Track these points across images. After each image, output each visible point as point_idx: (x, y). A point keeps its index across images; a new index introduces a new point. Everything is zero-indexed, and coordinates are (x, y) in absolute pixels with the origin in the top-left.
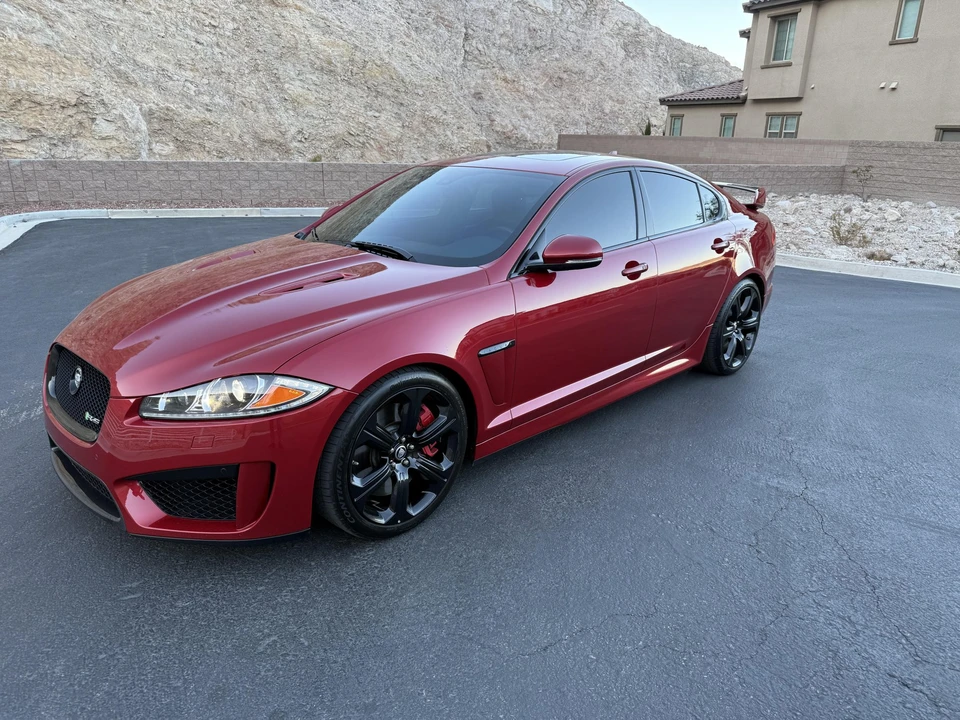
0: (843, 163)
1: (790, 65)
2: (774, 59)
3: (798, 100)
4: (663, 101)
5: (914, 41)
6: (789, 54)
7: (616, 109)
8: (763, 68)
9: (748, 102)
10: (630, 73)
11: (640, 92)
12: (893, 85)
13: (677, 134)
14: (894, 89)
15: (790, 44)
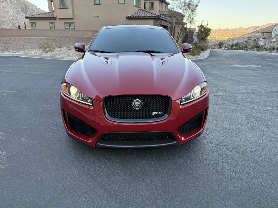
0: (91, 36)
1: (68, 8)
2: (62, 6)
3: (72, 18)
4: (26, 18)
5: (100, 4)
6: (66, 5)
7: (2, 20)
8: (60, 8)
9: (57, 19)
10: (3, 7)
11: (10, 14)
12: (97, 16)
13: (34, 28)
14: (98, 16)
15: (66, 2)
